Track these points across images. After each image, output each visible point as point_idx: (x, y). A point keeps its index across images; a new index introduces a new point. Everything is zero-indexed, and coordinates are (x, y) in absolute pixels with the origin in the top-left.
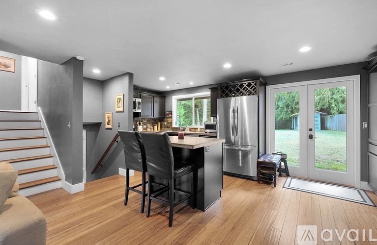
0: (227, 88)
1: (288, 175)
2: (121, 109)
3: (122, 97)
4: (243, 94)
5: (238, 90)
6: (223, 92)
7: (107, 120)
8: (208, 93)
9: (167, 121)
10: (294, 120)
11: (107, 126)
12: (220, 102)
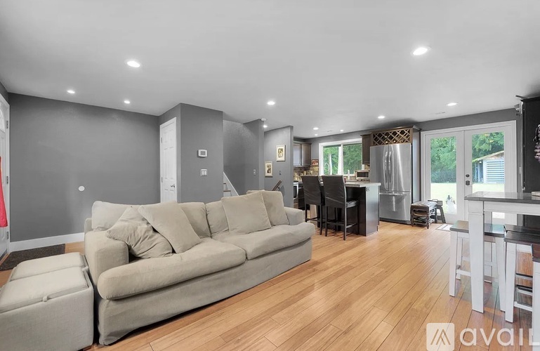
0: (380, 135)
1: (444, 222)
2: (283, 159)
3: (283, 148)
4: (396, 141)
5: (391, 138)
6: (376, 139)
7: (267, 169)
8: (359, 140)
9: (313, 170)
10: (479, 168)
11: (267, 174)
12: (372, 149)
